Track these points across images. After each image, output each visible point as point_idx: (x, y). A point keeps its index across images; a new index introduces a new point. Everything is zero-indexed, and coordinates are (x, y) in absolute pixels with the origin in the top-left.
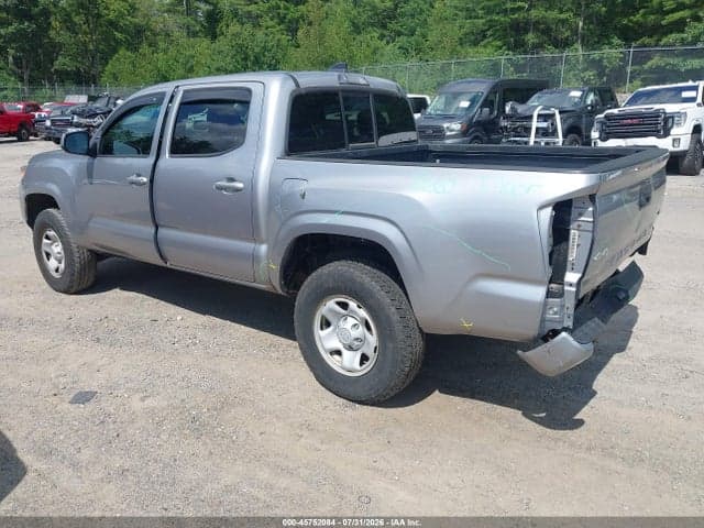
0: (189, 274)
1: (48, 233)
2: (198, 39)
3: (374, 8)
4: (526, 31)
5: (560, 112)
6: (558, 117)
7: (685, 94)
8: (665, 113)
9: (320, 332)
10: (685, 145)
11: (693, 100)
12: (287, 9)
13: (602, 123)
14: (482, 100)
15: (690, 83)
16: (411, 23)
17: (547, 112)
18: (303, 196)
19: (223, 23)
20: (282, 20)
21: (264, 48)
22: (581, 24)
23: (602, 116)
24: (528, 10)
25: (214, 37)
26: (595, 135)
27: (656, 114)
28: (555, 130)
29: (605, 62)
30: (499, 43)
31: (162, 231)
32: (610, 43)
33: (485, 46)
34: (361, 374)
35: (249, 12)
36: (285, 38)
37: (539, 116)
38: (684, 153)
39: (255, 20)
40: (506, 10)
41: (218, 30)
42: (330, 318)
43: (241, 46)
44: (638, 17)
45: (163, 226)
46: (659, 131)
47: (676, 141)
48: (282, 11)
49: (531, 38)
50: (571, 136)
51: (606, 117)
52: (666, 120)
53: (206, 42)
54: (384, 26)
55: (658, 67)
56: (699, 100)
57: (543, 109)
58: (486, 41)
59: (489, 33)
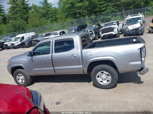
0: (60, 75)
1: (19, 74)
2: (2, 25)
3: (42, 13)
4: (76, 14)
5: (93, 30)
6: (93, 31)
7: (114, 23)
8: (112, 27)
9: (98, 78)
10: (117, 33)
11: (115, 24)
12: (23, 15)
13: (102, 31)
14: (77, 30)
15: (114, 21)
16: (51, 15)
17: (91, 30)
18: (91, 55)
19: (7, 20)
20: (22, 18)
21: (20, 25)
22: (86, 12)
23: (101, 29)
24: (76, 10)
25: (6, 24)
26: (101, 33)
27: (111, 28)
28: (93, 33)
29: (92, 18)
30: (72, 17)
31: (55, 68)
32: (92, 15)
33: (69, 18)
34: (108, 84)
35: (13, 17)
36: (24, 22)
37: (89, 31)
38: (117, 34)
39: (15, 19)
40: (72, 11)
41: (6, 22)
42: (99, 75)
43: (14, 25)
44: (96, 9)
45: (55, 67)
46: (112, 31)
47: (115, 32)
48: (22, 16)
49: (78, 15)
50: (96, 34)
51: (102, 29)
52: (113, 28)
53: (4, 25)
54: (45, 16)
55: (103, 18)
56: (116, 24)
57: (90, 30)
58: (68, 17)
59: (69, 16)
